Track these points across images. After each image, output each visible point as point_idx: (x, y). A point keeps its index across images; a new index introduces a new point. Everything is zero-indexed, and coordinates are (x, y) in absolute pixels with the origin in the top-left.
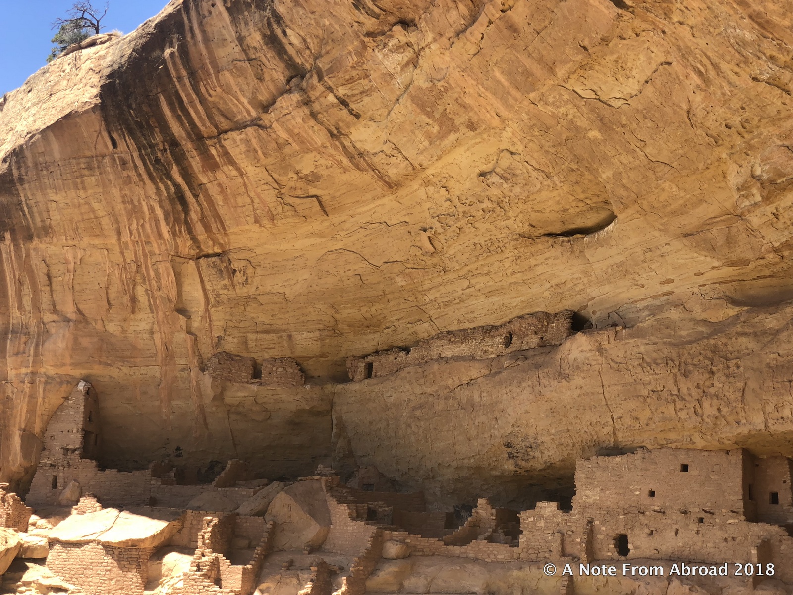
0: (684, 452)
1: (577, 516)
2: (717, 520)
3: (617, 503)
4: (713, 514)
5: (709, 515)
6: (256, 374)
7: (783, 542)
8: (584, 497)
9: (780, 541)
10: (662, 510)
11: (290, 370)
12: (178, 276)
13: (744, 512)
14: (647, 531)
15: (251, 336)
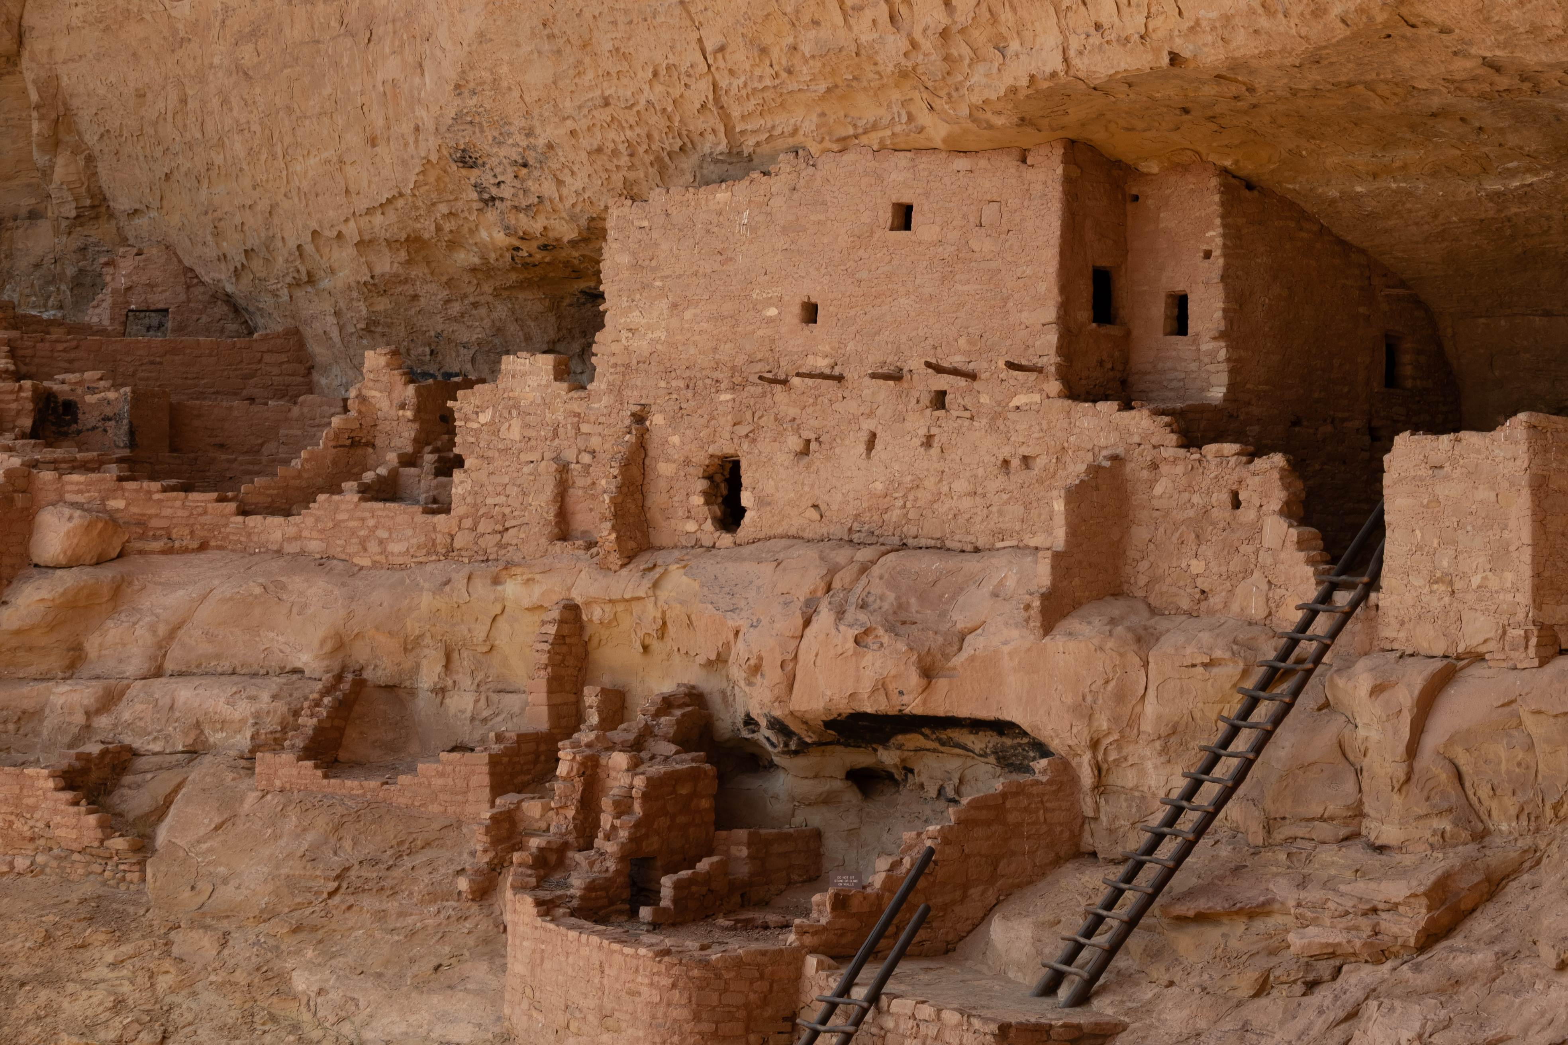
0: (903, 159)
1: (605, 401)
2: (984, 399)
3: (715, 349)
4: (972, 376)
5: (962, 382)
7: (1164, 468)
8: (625, 334)
9: (1154, 466)
10: (837, 371)
13: (1059, 367)
14: (794, 443)
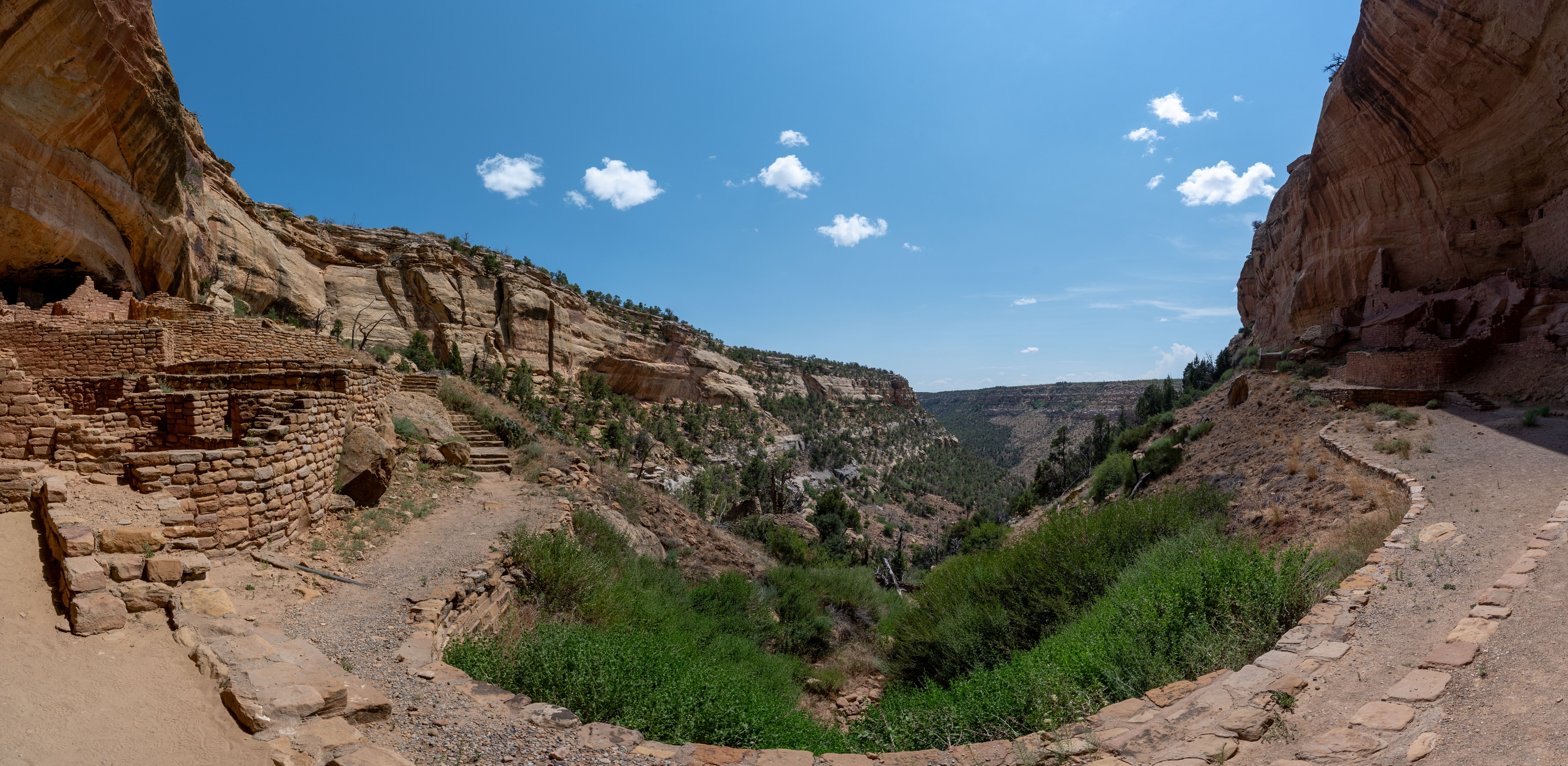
6: (1473, 226)
11: (1493, 222)
12: (1418, 177)
15: (1467, 204)
